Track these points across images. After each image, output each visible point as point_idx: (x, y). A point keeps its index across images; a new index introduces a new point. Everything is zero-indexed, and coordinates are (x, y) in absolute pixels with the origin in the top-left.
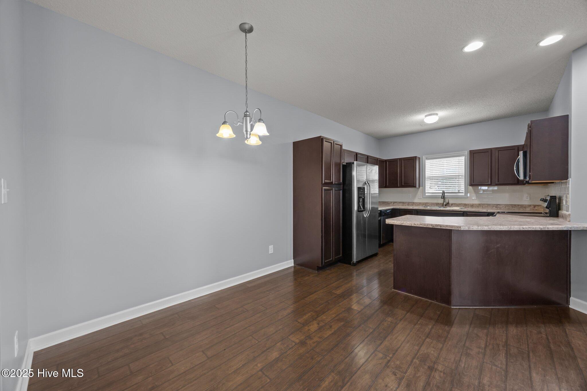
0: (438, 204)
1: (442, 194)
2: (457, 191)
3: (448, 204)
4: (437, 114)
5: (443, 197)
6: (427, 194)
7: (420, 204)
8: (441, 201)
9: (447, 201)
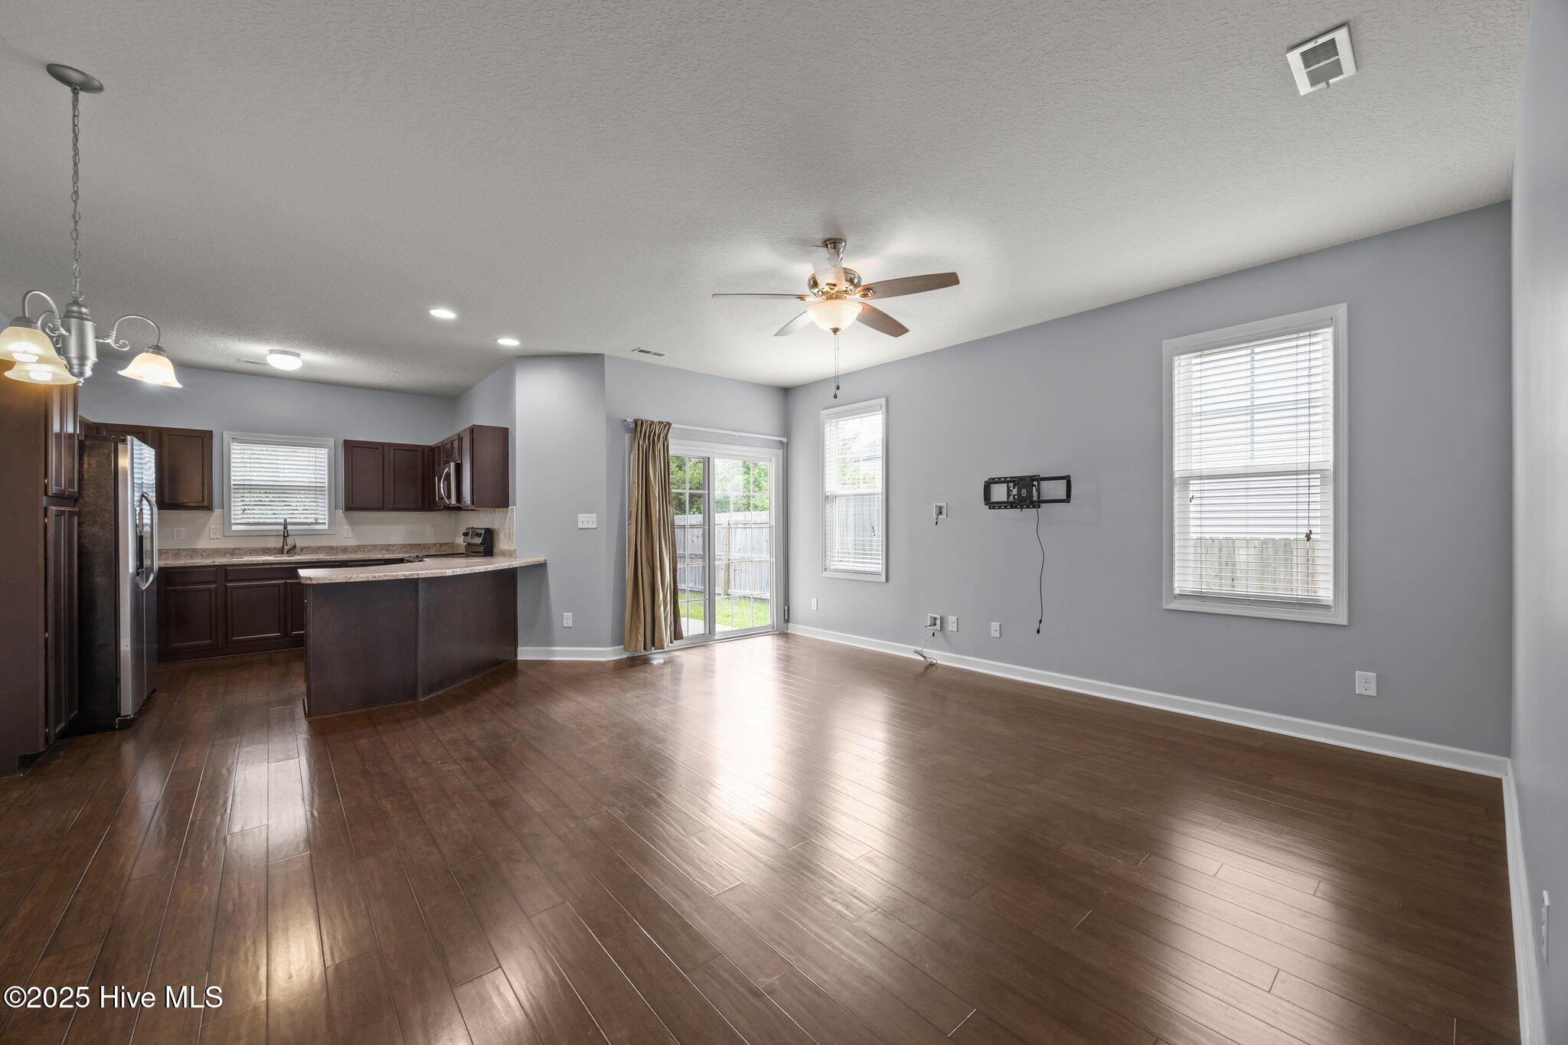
0: (269, 549)
1: (282, 527)
2: (313, 520)
3: (292, 550)
4: (298, 355)
5: (285, 536)
6: (234, 528)
7: (216, 552)
8: (277, 543)
9: (290, 541)
